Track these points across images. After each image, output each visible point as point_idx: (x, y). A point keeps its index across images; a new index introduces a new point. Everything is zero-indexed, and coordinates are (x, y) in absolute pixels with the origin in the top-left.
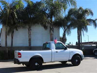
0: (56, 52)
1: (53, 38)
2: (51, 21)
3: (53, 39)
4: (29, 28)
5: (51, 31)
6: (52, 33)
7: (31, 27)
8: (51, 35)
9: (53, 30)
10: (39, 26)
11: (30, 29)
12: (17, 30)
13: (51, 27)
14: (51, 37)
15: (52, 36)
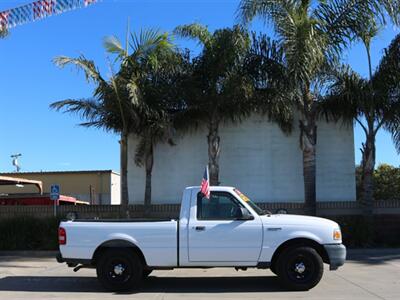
0: (197, 228)
1: (314, 167)
2: (305, 97)
3: (314, 171)
4: (210, 134)
5: (305, 139)
6: (310, 146)
7: (216, 130)
8: (304, 157)
9: (312, 133)
10: (260, 122)
11: (212, 137)
12: (171, 143)
13: (306, 124)
14: (305, 163)
15: (307, 160)
